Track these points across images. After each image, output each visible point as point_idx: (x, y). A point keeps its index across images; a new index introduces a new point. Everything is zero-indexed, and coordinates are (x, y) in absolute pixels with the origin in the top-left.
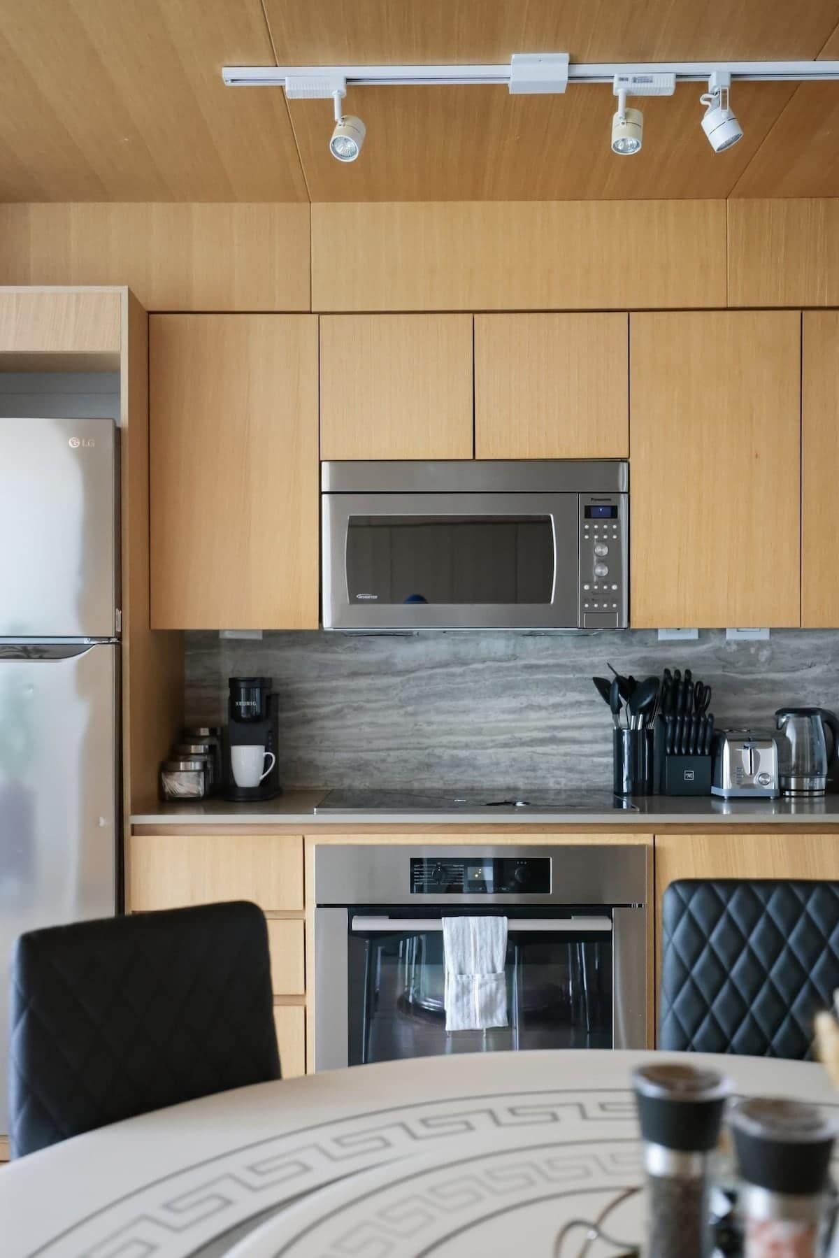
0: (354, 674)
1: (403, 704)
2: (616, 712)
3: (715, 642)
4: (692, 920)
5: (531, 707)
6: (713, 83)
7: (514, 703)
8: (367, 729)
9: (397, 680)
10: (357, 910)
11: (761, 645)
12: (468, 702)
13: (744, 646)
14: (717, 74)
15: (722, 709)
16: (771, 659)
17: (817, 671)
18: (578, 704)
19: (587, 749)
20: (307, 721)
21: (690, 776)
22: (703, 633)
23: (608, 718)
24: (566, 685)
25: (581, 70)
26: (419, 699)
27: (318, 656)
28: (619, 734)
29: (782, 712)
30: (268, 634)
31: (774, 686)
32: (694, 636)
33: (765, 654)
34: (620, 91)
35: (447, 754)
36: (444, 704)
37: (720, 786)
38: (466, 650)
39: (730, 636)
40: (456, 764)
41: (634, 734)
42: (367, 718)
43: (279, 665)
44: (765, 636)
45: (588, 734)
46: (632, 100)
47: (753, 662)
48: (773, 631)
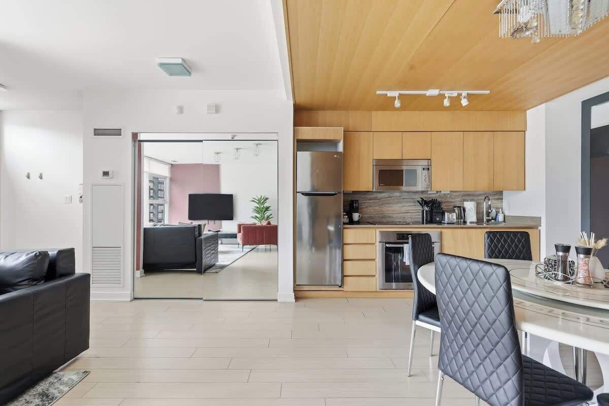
0: (370, 200)
1: (379, 205)
2: (423, 207)
3: (439, 194)
4: (491, 238)
5: (403, 206)
6: (463, 95)
7: (401, 205)
8: (372, 210)
9: (377, 201)
10: (386, 243)
11: (448, 194)
12: (392, 205)
13: (445, 194)
14: (464, 93)
15: (444, 206)
16: (450, 197)
17: (459, 199)
18: (413, 205)
19: (414, 214)
20: (361, 209)
21: (438, 219)
22: (437, 192)
23: (421, 208)
24: (410, 202)
25: (441, 92)
26: (381, 205)
27: (362, 196)
28: (423, 211)
29: (455, 207)
30: (353, 192)
31: (451, 202)
32: (435, 192)
33: (449, 196)
34: (446, 95)
35: (387, 215)
36: (386, 205)
37: (445, 221)
38: (391, 195)
39: (442, 192)
40: (390, 217)
41: (426, 211)
42: (372, 208)
43: (356, 197)
44: (449, 192)
45: (414, 211)
46: (449, 97)
47: (447, 197)
48: (451, 191)
